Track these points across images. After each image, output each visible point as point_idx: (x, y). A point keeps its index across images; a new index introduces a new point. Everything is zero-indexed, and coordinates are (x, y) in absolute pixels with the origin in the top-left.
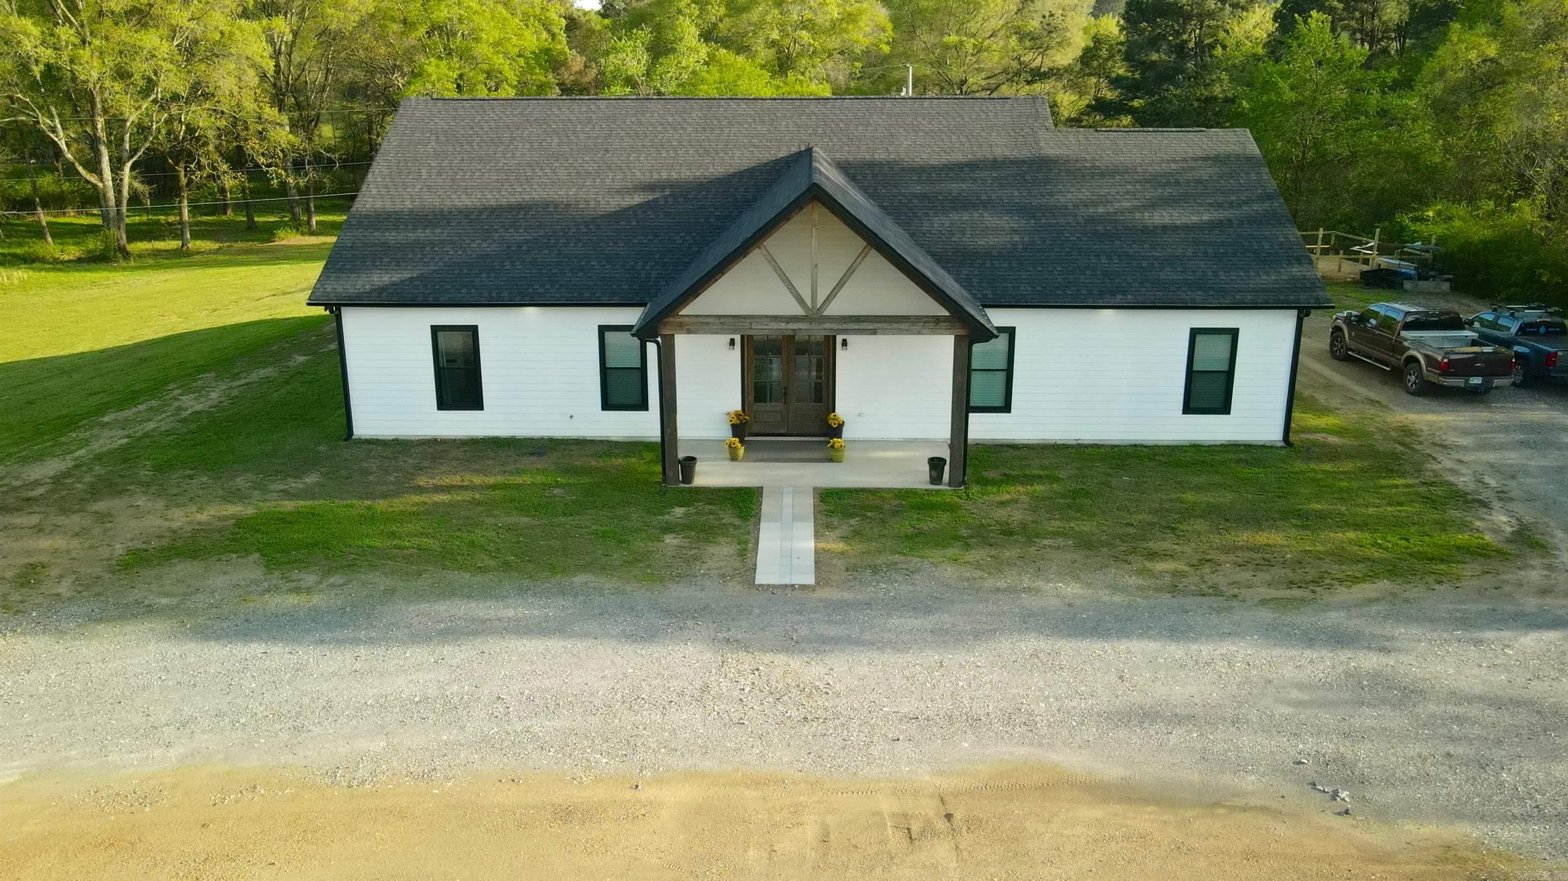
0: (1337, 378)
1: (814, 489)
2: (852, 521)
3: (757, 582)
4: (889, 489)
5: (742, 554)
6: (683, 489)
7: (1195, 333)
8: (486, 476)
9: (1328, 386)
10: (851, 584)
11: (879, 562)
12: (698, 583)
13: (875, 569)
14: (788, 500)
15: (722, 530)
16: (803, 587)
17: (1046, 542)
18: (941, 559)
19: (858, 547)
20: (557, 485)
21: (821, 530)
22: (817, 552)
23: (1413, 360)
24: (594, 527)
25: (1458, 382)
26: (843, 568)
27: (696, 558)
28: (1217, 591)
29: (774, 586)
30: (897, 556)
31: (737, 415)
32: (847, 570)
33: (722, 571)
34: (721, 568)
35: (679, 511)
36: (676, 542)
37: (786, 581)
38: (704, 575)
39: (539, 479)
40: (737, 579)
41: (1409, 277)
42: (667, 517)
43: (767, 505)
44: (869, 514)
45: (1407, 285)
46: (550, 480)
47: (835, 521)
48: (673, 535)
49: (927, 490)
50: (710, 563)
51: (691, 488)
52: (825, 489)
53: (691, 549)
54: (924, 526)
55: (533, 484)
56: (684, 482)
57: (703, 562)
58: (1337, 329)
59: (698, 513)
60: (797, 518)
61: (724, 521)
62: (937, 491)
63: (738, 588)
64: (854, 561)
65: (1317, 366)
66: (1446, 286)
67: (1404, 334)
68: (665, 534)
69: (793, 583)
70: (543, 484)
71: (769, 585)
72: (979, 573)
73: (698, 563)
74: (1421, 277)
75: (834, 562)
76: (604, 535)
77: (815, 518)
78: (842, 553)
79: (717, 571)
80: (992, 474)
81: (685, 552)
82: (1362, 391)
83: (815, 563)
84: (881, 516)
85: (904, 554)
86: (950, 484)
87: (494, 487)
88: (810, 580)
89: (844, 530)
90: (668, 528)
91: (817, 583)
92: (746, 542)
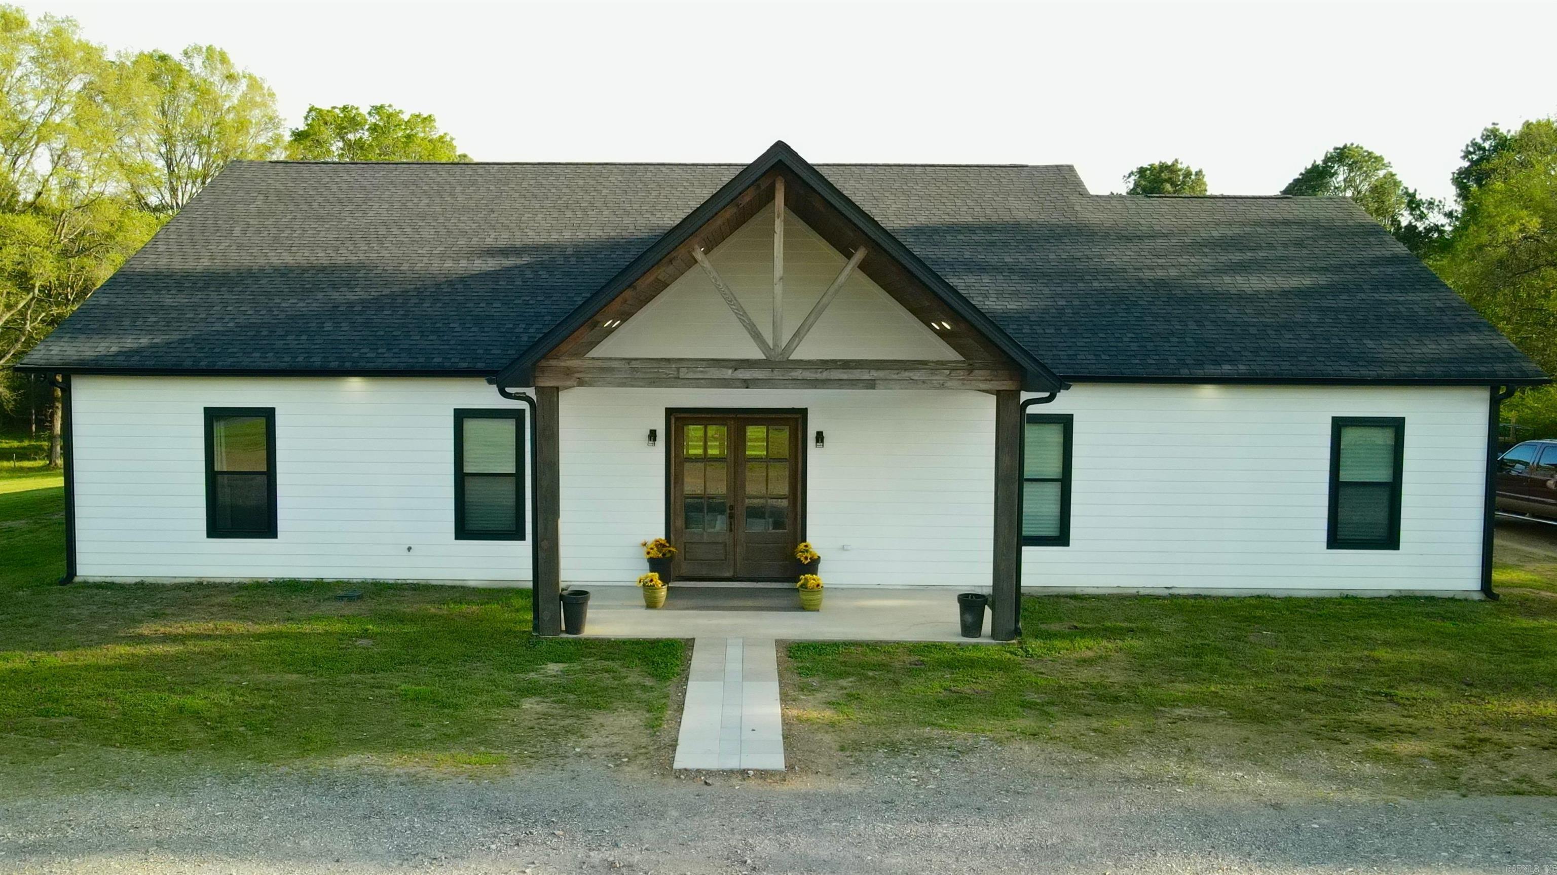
1: (776, 641)
2: (843, 682)
3: (677, 765)
4: (898, 643)
5: (653, 727)
6: (568, 642)
7: (1339, 425)
8: (256, 623)
10: (853, 770)
11: (899, 737)
12: (569, 767)
13: (894, 749)
14: (734, 652)
15: (624, 694)
16: (763, 774)
17: (1178, 712)
18: (1007, 734)
19: (856, 715)
20: (365, 634)
21: (791, 693)
22: (787, 723)
24: (403, 687)
26: (835, 746)
27: (568, 731)
29: (709, 773)
30: (928, 729)
31: (659, 545)
32: (842, 749)
33: (614, 751)
34: (612, 745)
35: (553, 668)
36: (541, 708)
37: (733, 764)
38: (580, 755)
39: (338, 627)
40: (641, 760)
42: (532, 675)
43: (698, 660)
44: (870, 674)
46: (356, 628)
47: (815, 681)
48: (539, 699)
49: (959, 644)
50: (594, 738)
51: (580, 639)
52: (794, 642)
53: (563, 718)
54: (966, 689)
55: (327, 633)
56: (567, 632)
57: (583, 736)
59: (584, 670)
60: (747, 676)
61: (627, 681)
62: (975, 646)
63: (642, 775)
64: (852, 735)
68: (523, 696)
69: (743, 767)
70: (344, 634)
71: (699, 771)
72: (1082, 756)
73: (574, 738)
75: (819, 736)
76: (417, 698)
77: (780, 675)
78: (832, 725)
79: (606, 750)
80: (1055, 627)
81: (552, 722)
83: (785, 737)
84: (891, 676)
85: (941, 726)
86: (994, 635)
87: (260, 637)
88: (776, 761)
89: (832, 692)
90: (531, 690)
91: (790, 767)
92: (662, 709)
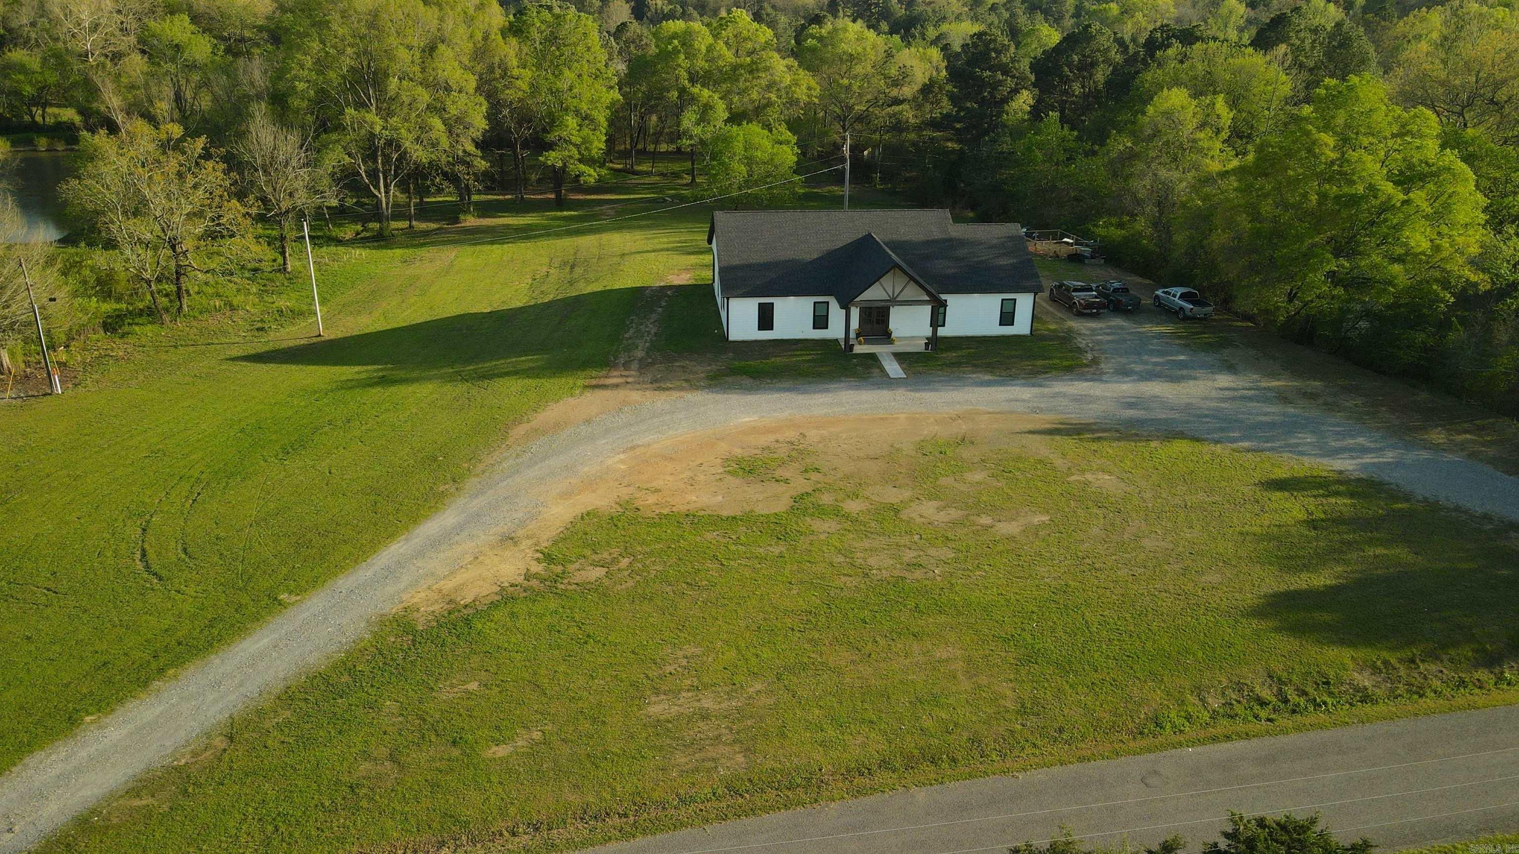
0: (1051, 309)
1: (891, 353)
2: (907, 362)
4: (913, 351)
5: (882, 371)
6: (851, 354)
7: (1003, 300)
9: (1048, 312)
14: (885, 356)
16: (904, 378)
21: (900, 364)
22: (902, 369)
23: (1075, 303)
25: (1089, 311)
26: (912, 373)
27: (870, 372)
28: (1011, 376)
31: (858, 330)
34: (878, 373)
35: (856, 360)
36: (860, 369)
37: (899, 377)
41: (1087, 258)
42: (854, 362)
43: (880, 358)
45: (1086, 261)
47: (902, 362)
48: (857, 367)
49: (924, 352)
50: (875, 373)
51: (854, 353)
52: (894, 353)
53: (865, 369)
54: (923, 363)
56: (850, 352)
57: (873, 373)
58: (1052, 290)
59: (862, 361)
60: (891, 361)
61: (871, 363)
62: (927, 352)
65: (1044, 304)
66: (1102, 261)
67: (1073, 294)
68: (855, 367)
69: (901, 377)
74: (1092, 258)
77: (896, 361)
80: (945, 346)
82: (1059, 315)
83: (904, 372)
84: (911, 360)
86: (931, 350)
90: (855, 365)
91: (907, 377)
